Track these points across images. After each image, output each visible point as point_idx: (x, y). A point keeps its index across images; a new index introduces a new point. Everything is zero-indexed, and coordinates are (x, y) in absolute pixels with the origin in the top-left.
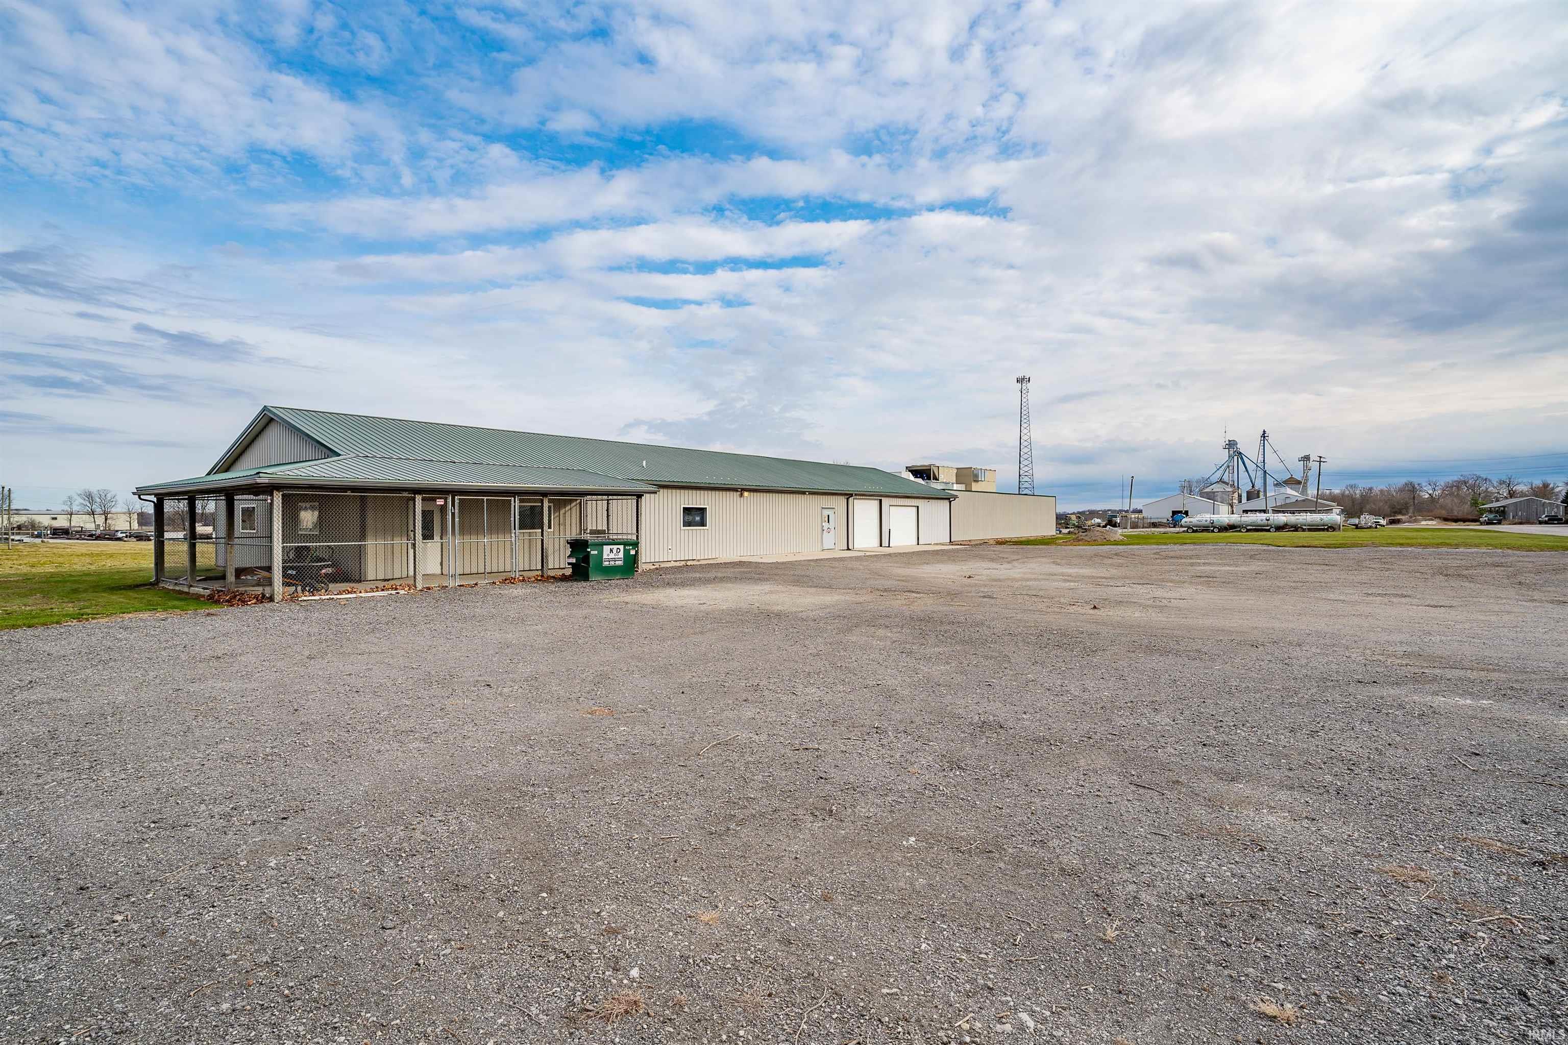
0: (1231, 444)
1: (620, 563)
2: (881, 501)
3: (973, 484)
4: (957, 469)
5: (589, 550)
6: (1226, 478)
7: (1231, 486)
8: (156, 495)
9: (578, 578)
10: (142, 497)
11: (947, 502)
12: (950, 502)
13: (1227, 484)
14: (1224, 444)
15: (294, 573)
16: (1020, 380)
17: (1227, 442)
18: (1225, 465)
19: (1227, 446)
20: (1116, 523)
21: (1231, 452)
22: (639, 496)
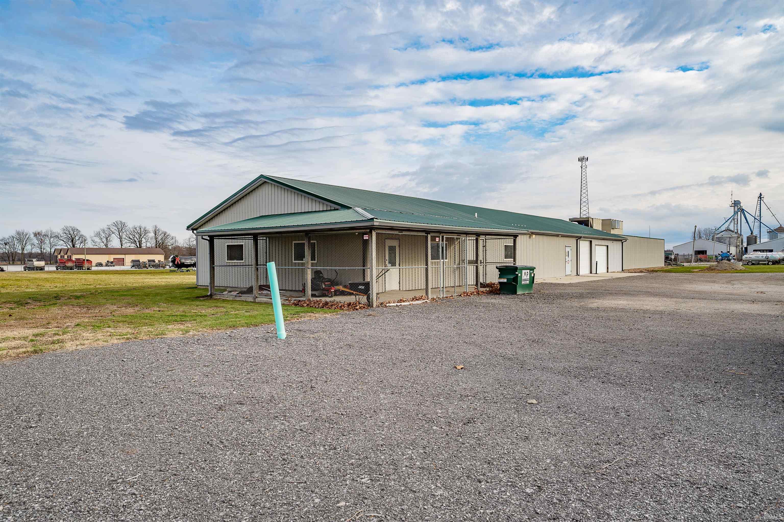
0: (736, 204)
1: (528, 282)
2: (591, 242)
3: (612, 230)
4: (602, 220)
5: (517, 273)
6: (732, 228)
7: (736, 233)
8: (209, 236)
9: (506, 293)
10: (203, 237)
11: (620, 243)
12: (622, 243)
13: (733, 232)
14: (731, 203)
15: (363, 287)
16: (581, 160)
17: (733, 202)
18: (732, 218)
19: (733, 205)
20: (671, 259)
21: (736, 209)
22: (515, 236)
